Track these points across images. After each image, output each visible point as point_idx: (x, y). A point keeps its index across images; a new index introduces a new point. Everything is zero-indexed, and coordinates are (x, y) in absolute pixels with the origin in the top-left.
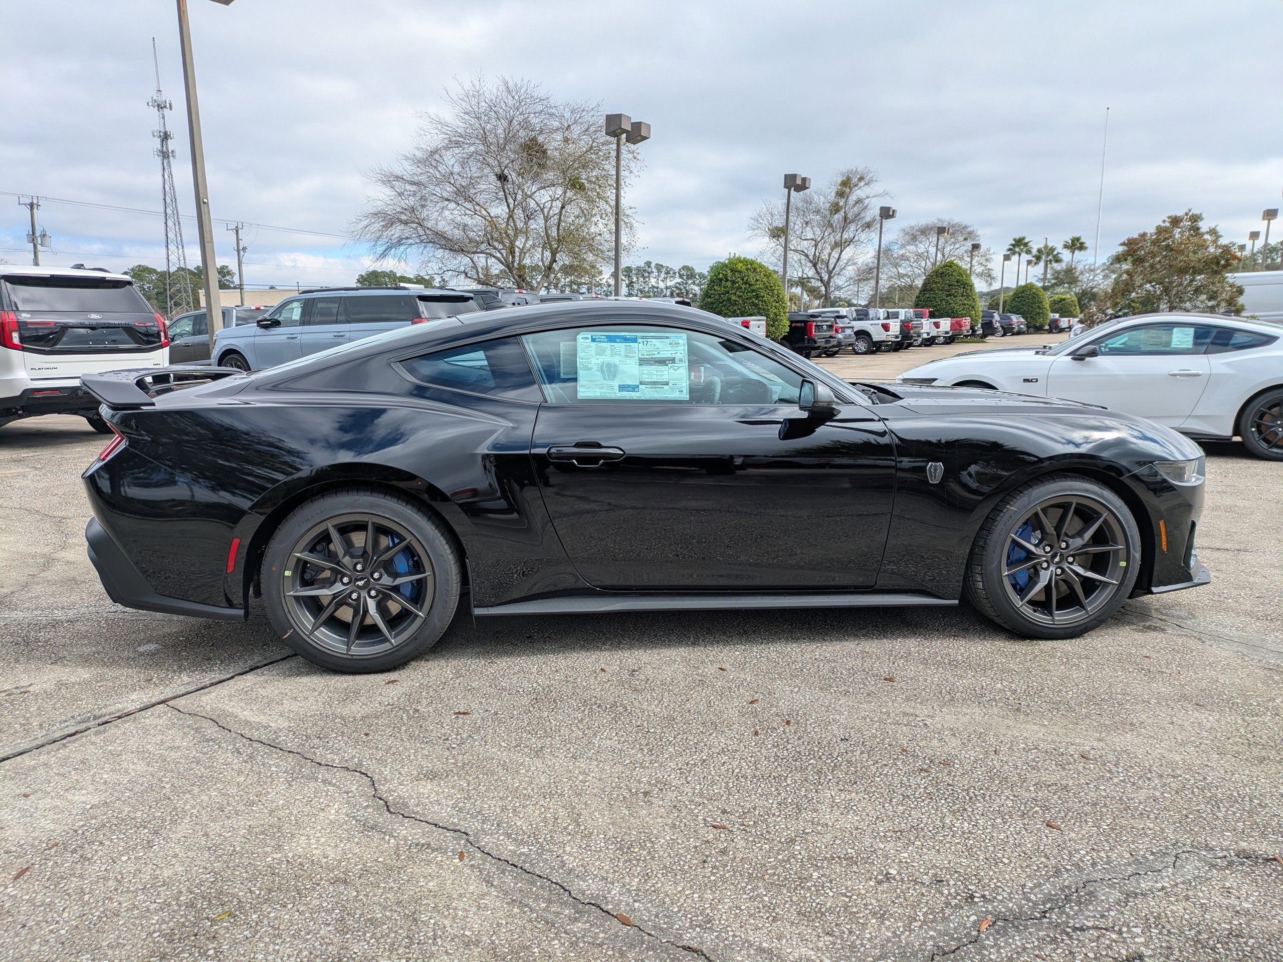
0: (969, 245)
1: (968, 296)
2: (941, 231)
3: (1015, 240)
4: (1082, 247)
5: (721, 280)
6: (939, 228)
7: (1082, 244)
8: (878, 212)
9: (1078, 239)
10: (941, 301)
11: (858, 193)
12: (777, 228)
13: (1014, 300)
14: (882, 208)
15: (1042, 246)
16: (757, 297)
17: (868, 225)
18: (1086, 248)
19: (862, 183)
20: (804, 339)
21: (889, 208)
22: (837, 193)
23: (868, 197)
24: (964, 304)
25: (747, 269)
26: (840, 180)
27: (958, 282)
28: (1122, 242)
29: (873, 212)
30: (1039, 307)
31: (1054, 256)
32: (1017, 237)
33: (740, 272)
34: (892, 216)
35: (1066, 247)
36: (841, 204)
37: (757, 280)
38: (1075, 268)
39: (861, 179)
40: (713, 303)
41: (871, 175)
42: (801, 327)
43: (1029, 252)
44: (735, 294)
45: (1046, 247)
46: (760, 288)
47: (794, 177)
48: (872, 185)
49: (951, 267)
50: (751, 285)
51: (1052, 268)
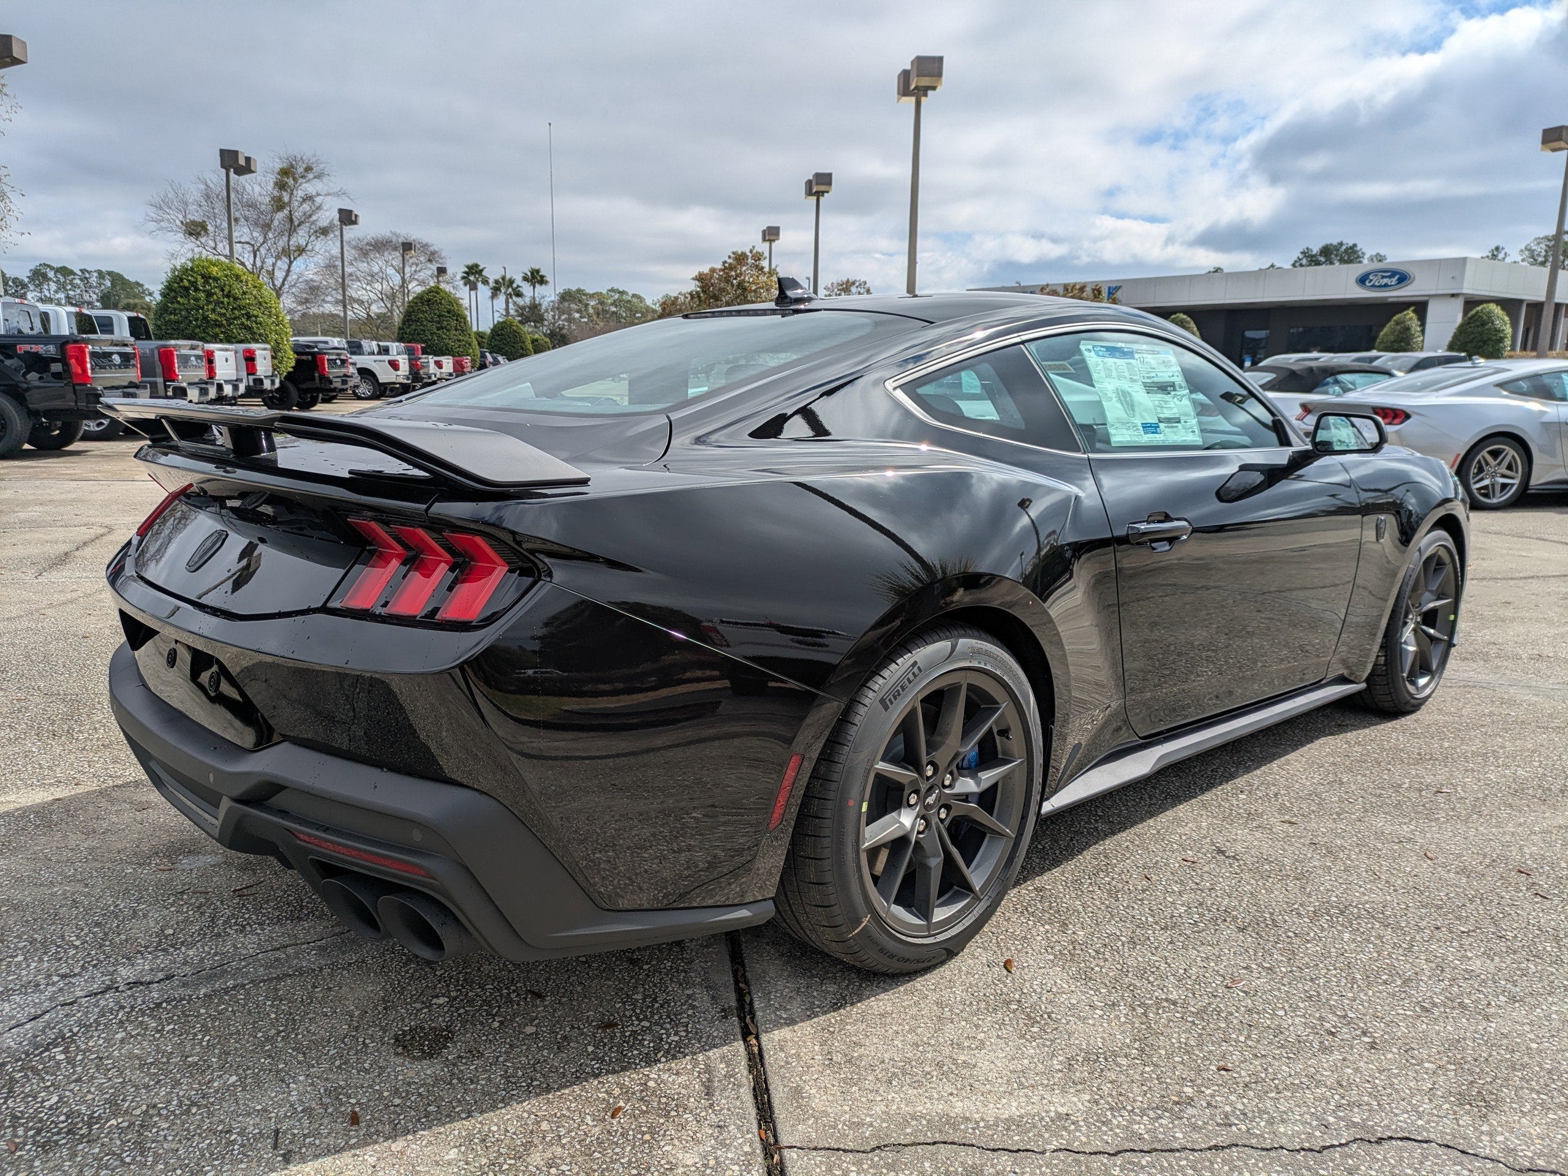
0: (434, 267)
1: (463, 331)
2: (407, 246)
3: (468, 267)
4: (542, 281)
5: (187, 289)
6: (404, 244)
7: (542, 277)
8: (336, 216)
9: (538, 271)
10: (432, 334)
11: (308, 187)
12: (193, 223)
13: (493, 338)
14: (341, 211)
15: (498, 277)
16: (249, 316)
17: (324, 231)
18: (546, 282)
19: (311, 176)
20: (313, 379)
21: (351, 212)
22: (276, 184)
23: (318, 195)
24: (459, 341)
25: (226, 276)
26: (278, 166)
27: (449, 312)
28: (694, 276)
29: (328, 215)
30: (522, 348)
31: (514, 290)
32: (470, 263)
33: (216, 279)
34: (355, 223)
35: (525, 279)
36: (286, 199)
37: (244, 293)
38: (540, 305)
39: (308, 169)
40: (177, 322)
41: (322, 166)
42: (308, 361)
43: (485, 282)
44: (213, 311)
45: (503, 278)
46: (249, 304)
47: (235, 154)
48: (325, 179)
49: (437, 293)
50: (236, 299)
51: (515, 303)
